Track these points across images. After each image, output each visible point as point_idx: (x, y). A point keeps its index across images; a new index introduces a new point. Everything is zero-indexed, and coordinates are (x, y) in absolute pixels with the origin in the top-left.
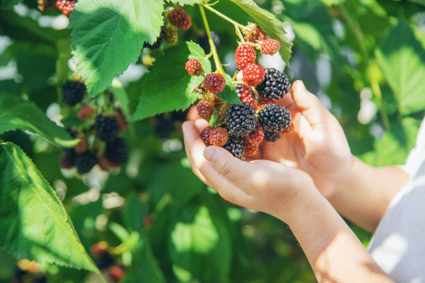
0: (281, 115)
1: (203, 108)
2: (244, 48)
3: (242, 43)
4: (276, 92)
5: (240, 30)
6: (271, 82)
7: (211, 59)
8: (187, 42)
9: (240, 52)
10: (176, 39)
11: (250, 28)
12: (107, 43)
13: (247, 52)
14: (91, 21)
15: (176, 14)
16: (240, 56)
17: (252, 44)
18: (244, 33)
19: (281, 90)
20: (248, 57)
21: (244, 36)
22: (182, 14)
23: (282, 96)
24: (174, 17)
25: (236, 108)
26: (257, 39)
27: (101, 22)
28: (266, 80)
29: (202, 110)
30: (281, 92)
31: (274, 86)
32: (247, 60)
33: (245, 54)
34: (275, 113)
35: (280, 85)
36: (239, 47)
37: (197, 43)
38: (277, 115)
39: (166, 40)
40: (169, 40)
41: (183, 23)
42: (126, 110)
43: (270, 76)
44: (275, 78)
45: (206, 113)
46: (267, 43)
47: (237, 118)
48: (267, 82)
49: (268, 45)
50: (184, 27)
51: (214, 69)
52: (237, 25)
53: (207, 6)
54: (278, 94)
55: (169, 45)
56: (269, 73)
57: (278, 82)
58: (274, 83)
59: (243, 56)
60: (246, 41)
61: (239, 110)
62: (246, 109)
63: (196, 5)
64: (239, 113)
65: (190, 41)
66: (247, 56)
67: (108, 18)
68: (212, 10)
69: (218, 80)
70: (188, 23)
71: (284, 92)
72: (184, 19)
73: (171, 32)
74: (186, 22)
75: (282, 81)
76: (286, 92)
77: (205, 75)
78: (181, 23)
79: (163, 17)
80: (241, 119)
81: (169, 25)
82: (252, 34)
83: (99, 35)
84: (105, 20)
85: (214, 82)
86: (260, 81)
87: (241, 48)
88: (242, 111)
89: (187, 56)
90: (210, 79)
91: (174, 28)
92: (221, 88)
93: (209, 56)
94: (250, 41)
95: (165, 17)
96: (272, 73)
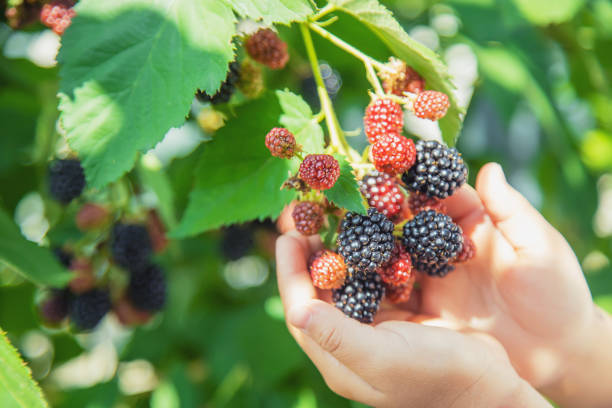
0: (439, 235)
1: (302, 215)
2: (383, 106)
3: (377, 97)
4: (437, 186)
5: (376, 71)
6: (428, 166)
7: (323, 123)
8: (279, 93)
9: (374, 113)
10: (259, 85)
11: (394, 69)
12: (127, 91)
13: (387, 114)
14: (98, 50)
15: (258, 39)
16: (373, 120)
17: (396, 99)
18: (383, 77)
19: (447, 181)
20: (389, 123)
21: (382, 82)
22: (269, 40)
23: (450, 192)
24: (255, 44)
25: (355, 221)
26: (407, 89)
27: (116, 53)
28: (417, 163)
29: (300, 220)
30: (447, 186)
31: (434, 174)
32: (386, 127)
33: (384, 117)
34: (430, 230)
35: (444, 173)
36: (371, 105)
37: (297, 94)
38: (434, 233)
39: (241, 87)
40: (246, 87)
41: (273, 56)
42: (167, 212)
43: (427, 155)
44: (436, 159)
45: (307, 225)
46: (425, 99)
47: (353, 240)
48: (421, 168)
49: (426, 102)
50: (274, 63)
51: (327, 141)
52: (369, 62)
53: (317, 27)
54: (442, 189)
55: (247, 97)
56: (425, 149)
57: (440, 167)
58: (433, 169)
59: (380, 120)
60: (385, 91)
61: (360, 224)
62: (373, 223)
63: (296, 25)
64: (358, 230)
65: (283, 90)
66: (386, 121)
67: (131, 46)
68: (325, 33)
69: (324, 167)
70: (281, 56)
71: (454, 184)
72: (274, 49)
73: (251, 73)
74: (276, 54)
75: (448, 165)
76: (459, 184)
77: (304, 156)
78: (269, 56)
79: (233, 46)
80: (361, 243)
81: (246, 60)
82: (398, 80)
83: (112, 75)
84: (125, 48)
85: (317, 170)
86: (404, 165)
87: (375, 107)
88: (364, 227)
89: (278, 118)
90: (311, 164)
91: (255, 65)
92: (330, 181)
93: (318, 117)
94: (394, 92)
95: (237, 45)
96: (431, 150)
